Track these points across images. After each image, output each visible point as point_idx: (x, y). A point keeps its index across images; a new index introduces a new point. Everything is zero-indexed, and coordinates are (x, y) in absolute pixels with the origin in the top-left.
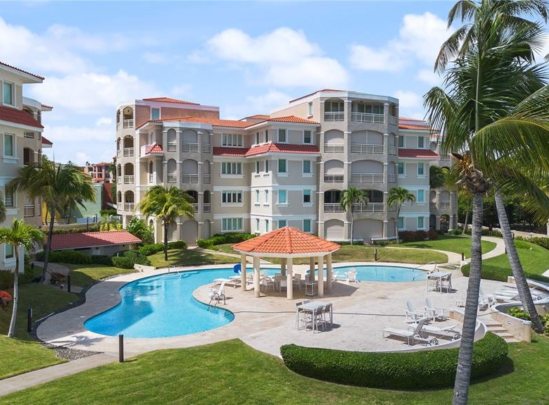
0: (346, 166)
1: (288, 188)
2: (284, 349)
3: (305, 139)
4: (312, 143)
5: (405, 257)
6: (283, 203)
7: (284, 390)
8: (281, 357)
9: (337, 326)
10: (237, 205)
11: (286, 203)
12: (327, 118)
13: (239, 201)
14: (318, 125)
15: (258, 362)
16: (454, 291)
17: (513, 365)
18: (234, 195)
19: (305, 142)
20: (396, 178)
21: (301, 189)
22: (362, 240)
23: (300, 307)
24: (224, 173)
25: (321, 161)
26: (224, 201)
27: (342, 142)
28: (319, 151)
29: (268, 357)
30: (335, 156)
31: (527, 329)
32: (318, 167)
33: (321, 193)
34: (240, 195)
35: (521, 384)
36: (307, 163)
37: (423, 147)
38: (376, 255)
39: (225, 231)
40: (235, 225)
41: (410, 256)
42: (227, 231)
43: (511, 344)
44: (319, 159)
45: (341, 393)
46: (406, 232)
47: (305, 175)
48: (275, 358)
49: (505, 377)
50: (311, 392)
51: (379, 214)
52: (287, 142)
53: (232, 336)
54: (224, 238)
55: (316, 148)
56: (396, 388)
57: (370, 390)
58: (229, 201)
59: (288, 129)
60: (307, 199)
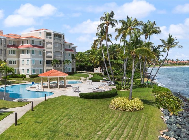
0: (52, 53)
1: (36, 59)
3: (40, 44)
4: (42, 45)
8: (79, 96)
10: (14, 65)
11: (35, 64)
12: (46, 38)
14: (44, 40)
16: (93, 84)
18: (13, 61)
20: (64, 57)
21: (39, 59)
24: (10, 54)
25: (45, 51)
26: (10, 63)
27: (51, 46)
28: (44, 48)
30: (49, 50)
32: (44, 53)
33: (45, 61)
34: (15, 61)
36: (40, 51)
44: (44, 50)
47: (40, 55)
52: (35, 45)
53: (60, 95)
58: (12, 63)
59: (35, 40)
60: (40, 62)
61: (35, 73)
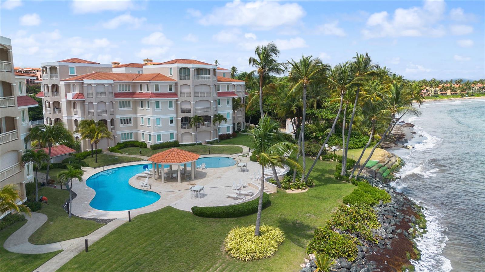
0: (192, 104)
1: (162, 117)
2: (193, 209)
3: (169, 89)
4: (173, 91)
5: (223, 150)
6: (159, 125)
7: (197, 223)
8: (192, 212)
9: (206, 195)
10: (129, 125)
11: (161, 125)
12: (181, 78)
13: (130, 123)
14: (177, 82)
15: (182, 214)
16: (248, 171)
17: (271, 203)
18: (127, 120)
19: (169, 91)
20: (217, 107)
21: (168, 117)
22: (201, 142)
23: (192, 189)
24: (121, 107)
26: (122, 123)
27: (190, 91)
28: (177, 96)
29: (186, 212)
30: (186, 99)
31: (276, 188)
32: (177, 104)
33: (179, 118)
34: (130, 120)
35: (273, 209)
36: (171, 103)
37: (229, 90)
38: (210, 151)
39: (123, 141)
40: (128, 137)
41: (226, 150)
42: (124, 140)
43: (270, 194)
44: (177, 100)
45: (217, 221)
46: (222, 135)
47: (170, 109)
48: (189, 212)
49: (268, 208)
50: (206, 223)
51: (209, 128)
52: (160, 92)
53: (165, 205)
54: (123, 145)
55: (175, 95)
56: (235, 217)
57: (226, 219)
58: (125, 123)
59: (160, 84)
60: (171, 122)
61: (161, 141)
